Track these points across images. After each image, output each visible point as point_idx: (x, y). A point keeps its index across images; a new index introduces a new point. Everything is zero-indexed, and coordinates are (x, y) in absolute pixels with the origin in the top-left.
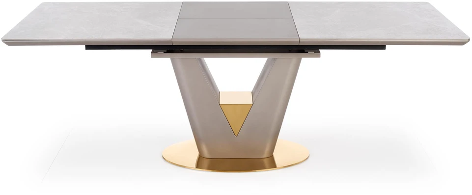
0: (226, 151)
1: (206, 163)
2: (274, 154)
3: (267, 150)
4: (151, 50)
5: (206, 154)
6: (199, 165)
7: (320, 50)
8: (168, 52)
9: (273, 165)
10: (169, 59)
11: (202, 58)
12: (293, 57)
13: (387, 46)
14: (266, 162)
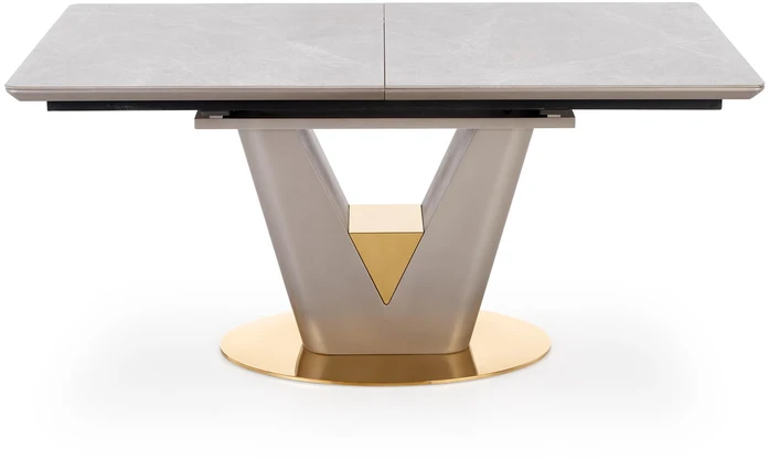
0: (362, 339)
1: (318, 365)
2: (473, 344)
3: (456, 335)
4: (196, 111)
5: (319, 345)
6: (302, 371)
7: (575, 112)
8: (234, 115)
9: (469, 369)
10: (235, 132)
11: (310, 130)
12: (513, 126)
13: (724, 101)
14: (453, 361)
